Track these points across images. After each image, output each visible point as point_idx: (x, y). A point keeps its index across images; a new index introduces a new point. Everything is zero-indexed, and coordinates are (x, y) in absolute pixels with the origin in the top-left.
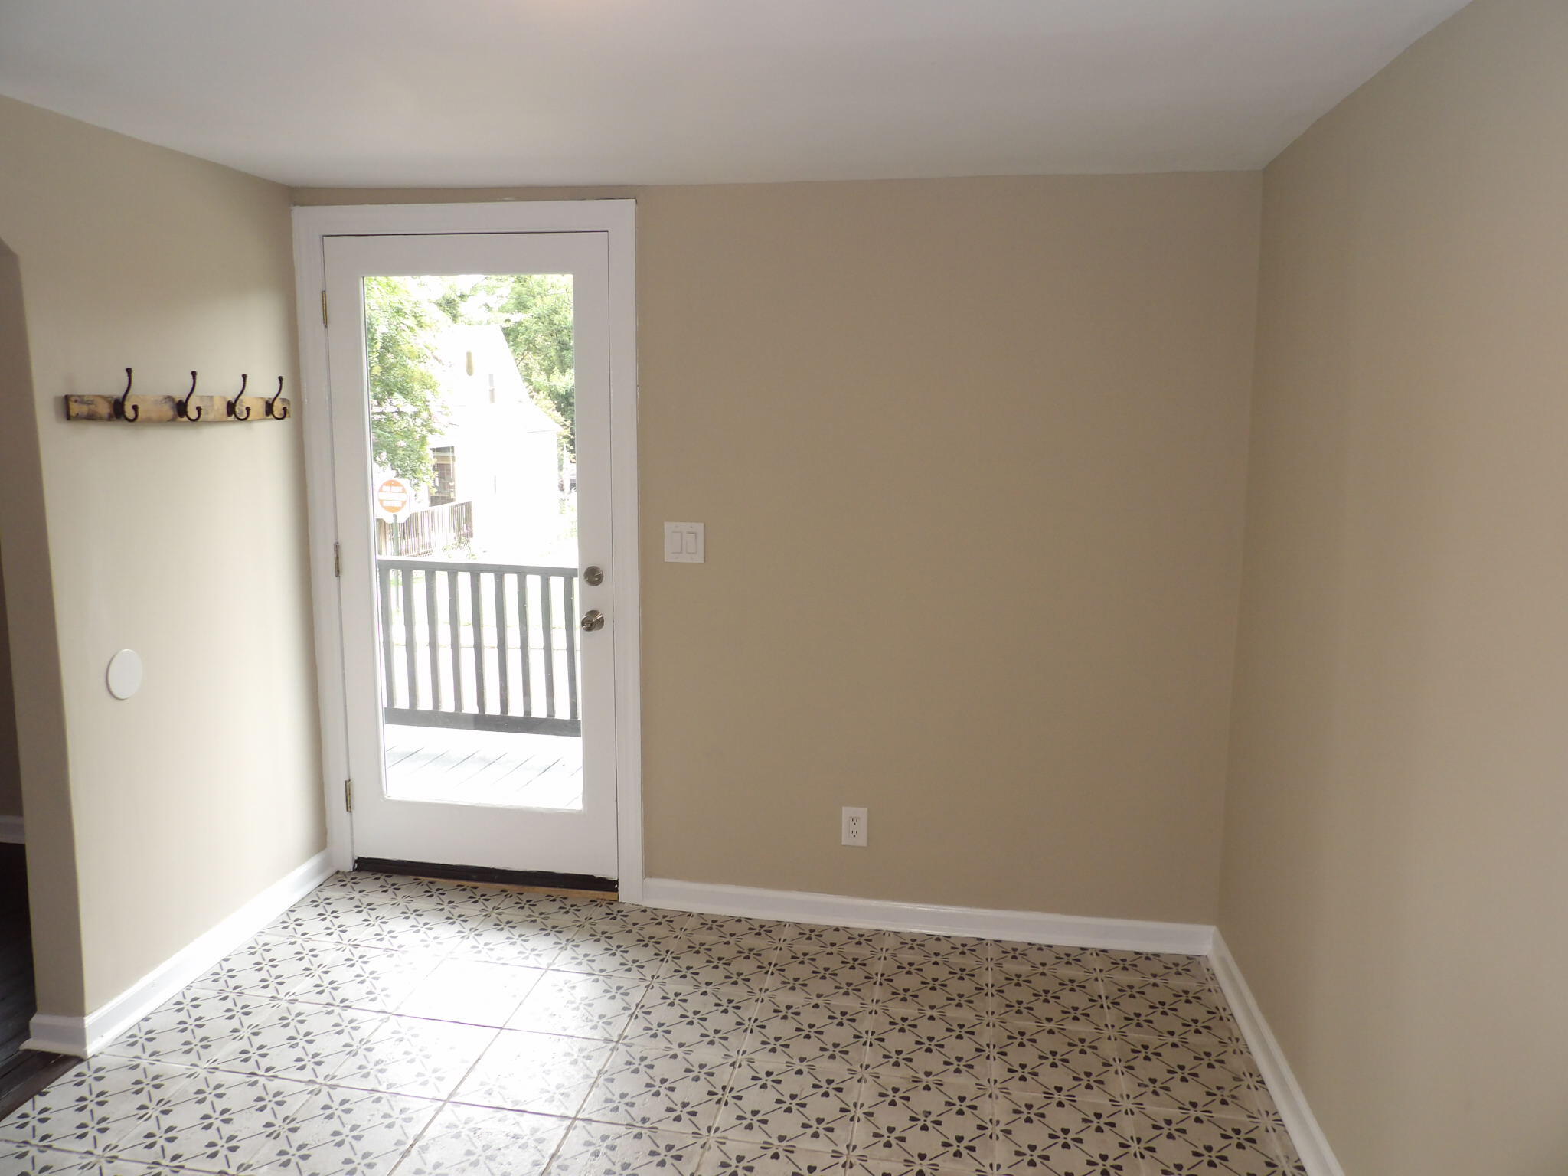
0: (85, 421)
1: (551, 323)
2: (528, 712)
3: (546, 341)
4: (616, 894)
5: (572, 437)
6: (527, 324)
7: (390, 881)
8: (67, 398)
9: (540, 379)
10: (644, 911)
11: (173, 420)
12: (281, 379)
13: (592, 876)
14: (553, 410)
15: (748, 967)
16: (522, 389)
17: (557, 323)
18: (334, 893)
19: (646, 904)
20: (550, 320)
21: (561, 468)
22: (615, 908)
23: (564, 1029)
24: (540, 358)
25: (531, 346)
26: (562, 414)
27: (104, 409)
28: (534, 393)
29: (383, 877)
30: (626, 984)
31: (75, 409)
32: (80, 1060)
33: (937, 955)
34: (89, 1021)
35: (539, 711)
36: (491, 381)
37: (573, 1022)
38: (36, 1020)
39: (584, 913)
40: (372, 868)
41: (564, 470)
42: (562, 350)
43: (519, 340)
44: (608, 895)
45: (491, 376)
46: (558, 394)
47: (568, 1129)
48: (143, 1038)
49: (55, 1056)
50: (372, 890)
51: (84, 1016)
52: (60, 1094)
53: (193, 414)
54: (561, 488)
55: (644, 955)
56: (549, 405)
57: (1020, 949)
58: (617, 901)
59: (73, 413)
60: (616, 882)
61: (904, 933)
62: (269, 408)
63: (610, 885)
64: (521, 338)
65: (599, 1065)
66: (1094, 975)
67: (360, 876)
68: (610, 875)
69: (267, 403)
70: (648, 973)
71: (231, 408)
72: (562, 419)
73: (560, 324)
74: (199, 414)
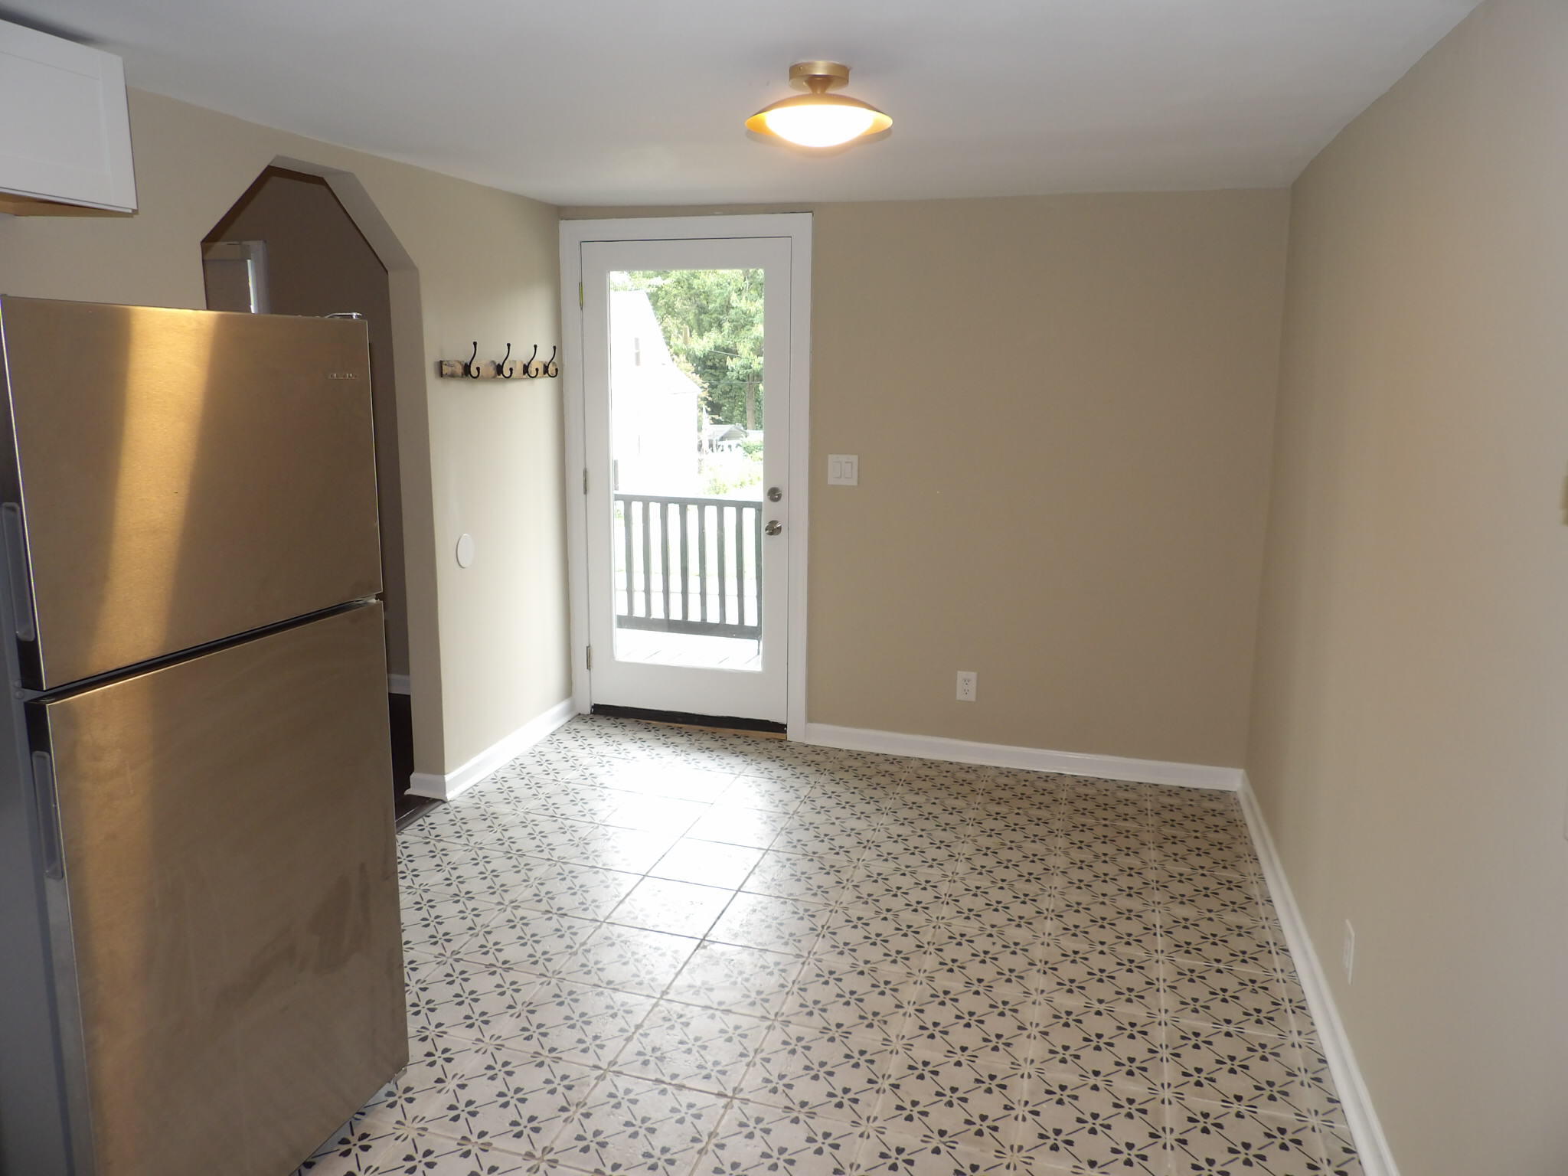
0: (450, 378)
1: (690, 287)
2: (704, 619)
3: (684, 305)
4: (784, 735)
5: (710, 399)
6: (667, 288)
7: (619, 721)
8: (441, 362)
9: (678, 342)
10: (806, 746)
11: (494, 377)
12: (555, 348)
13: (767, 721)
14: (693, 373)
15: (883, 781)
16: (665, 352)
17: (696, 287)
18: (580, 726)
19: (807, 742)
20: (689, 284)
21: (700, 429)
22: (784, 744)
23: (756, 806)
24: (678, 321)
25: (670, 310)
26: (700, 377)
27: (459, 370)
28: (675, 357)
29: (612, 719)
30: (796, 786)
31: (446, 370)
32: (444, 802)
33: (1026, 781)
34: (448, 778)
35: (713, 617)
36: (637, 346)
37: (761, 802)
38: (413, 777)
39: (762, 746)
40: (602, 712)
41: (703, 431)
42: (700, 313)
43: (659, 304)
44: (779, 735)
45: (637, 340)
46: (696, 357)
47: (764, 855)
48: (476, 794)
49: (428, 798)
50: (606, 725)
51: (444, 774)
52: (436, 816)
53: (507, 373)
54: (700, 447)
55: (807, 770)
56: (689, 368)
57: (1090, 781)
58: (786, 740)
59: (444, 373)
60: (786, 726)
61: (1002, 768)
62: (546, 370)
63: (780, 728)
64: (661, 302)
65: (783, 824)
66: (1145, 798)
67: (596, 717)
68: (781, 720)
69: (544, 365)
70: (812, 779)
71: (526, 369)
72: (700, 381)
73: (699, 288)
74: (511, 373)
